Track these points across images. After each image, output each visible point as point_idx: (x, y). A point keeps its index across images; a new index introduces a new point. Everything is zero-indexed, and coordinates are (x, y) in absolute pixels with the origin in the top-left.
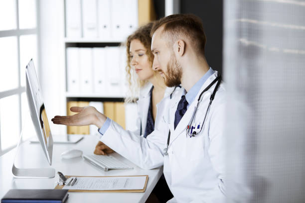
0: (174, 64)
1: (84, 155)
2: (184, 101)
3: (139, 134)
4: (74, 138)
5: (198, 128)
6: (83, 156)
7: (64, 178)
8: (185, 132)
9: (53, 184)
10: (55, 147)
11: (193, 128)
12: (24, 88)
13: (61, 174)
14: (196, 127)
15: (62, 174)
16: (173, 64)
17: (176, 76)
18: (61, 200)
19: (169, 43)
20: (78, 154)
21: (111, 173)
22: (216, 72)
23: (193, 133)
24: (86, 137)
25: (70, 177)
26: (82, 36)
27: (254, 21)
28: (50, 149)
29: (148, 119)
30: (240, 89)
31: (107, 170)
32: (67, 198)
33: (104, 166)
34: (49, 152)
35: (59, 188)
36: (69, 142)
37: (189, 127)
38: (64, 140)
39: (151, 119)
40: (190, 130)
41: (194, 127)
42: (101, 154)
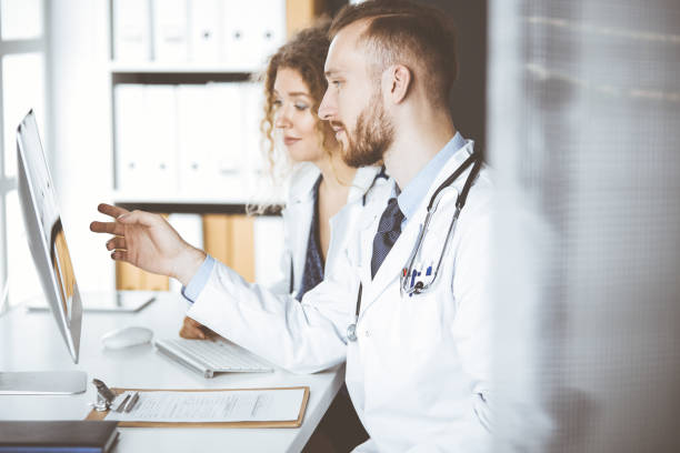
0: (377, 119)
1: (156, 339)
2: (394, 212)
3: (288, 289)
4: (133, 299)
5: (429, 273)
6: (153, 342)
7: (107, 394)
8: (397, 285)
9: (81, 407)
10: (86, 320)
11: (415, 273)
12: (13, 180)
13: (100, 385)
14: (424, 272)
15: (104, 385)
16: (374, 117)
17: (374, 145)
18: (101, 445)
19: (374, 66)
20: (142, 338)
21: (221, 382)
22: (471, 142)
23: (417, 287)
24: (161, 296)
25: (123, 391)
26: (153, 58)
27: (560, 23)
28: (75, 325)
29: (309, 254)
30: (525, 181)
31: (211, 375)
32: (116, 442)
33: (204, 364)
34: (72, 333)
35: (98, 419)
36: (120, 309)
37: (406, 272)
38: (110, 303)
39: (315, 253)
40: (410, 279)
41: (418, 271)
42: (198, 338)
